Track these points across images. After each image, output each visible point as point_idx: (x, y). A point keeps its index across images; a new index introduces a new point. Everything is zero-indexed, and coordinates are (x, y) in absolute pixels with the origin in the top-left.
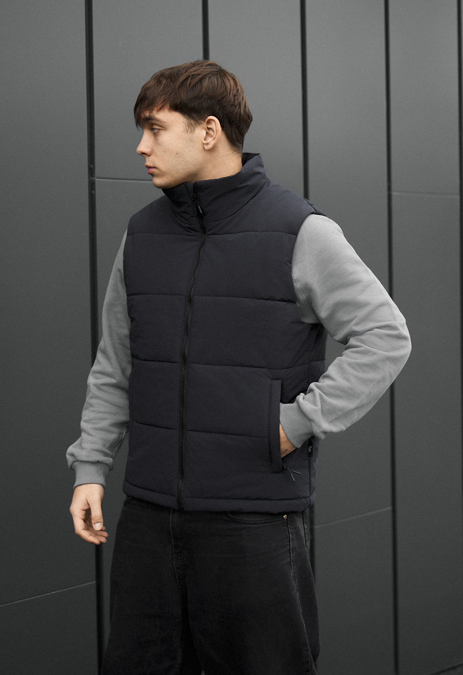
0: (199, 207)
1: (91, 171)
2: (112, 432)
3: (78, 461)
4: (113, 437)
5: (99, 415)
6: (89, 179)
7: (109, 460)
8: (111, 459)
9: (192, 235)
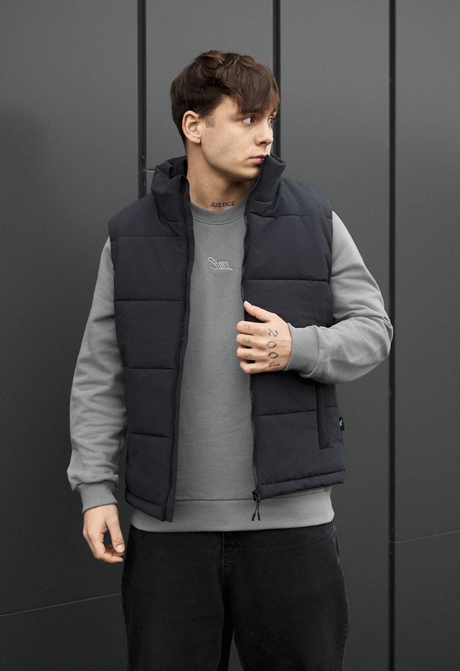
1: (142, 162)
2: (111, 444)
3: (83, 483)
5: (96, 429)
6: (140, 170)
7: (114, 477)
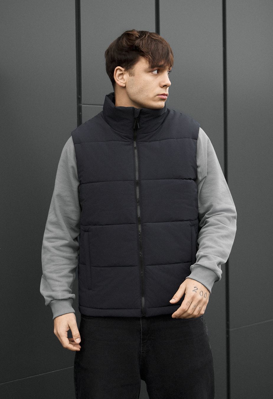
0: (138, 124)
1: (79, 100)
2: (70, 277)
3: (55, 300)
4: (71, 280)
6: (78, 105)
7: (73, 296)
8: (74, 295)
9: (128, 141)
